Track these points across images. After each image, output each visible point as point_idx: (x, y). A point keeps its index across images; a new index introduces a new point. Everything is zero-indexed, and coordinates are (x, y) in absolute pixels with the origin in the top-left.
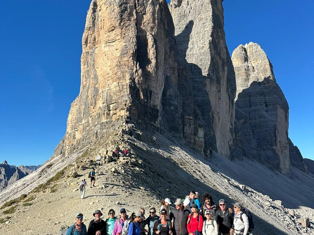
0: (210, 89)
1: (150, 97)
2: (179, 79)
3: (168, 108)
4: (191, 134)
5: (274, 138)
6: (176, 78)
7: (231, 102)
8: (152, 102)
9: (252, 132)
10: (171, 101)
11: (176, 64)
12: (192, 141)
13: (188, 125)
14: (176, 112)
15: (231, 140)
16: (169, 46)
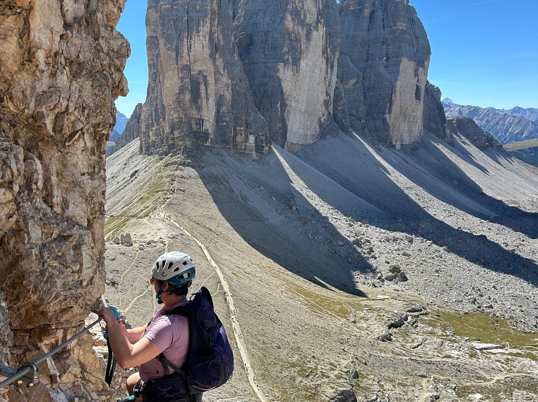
0: (284, 74)
1: (203, 124)
2: (233, 94)
3: (221, 124)
4: (242, 142)
5: (388, 105)
6: (230, 94)
7: (329, 65)
8: (204, 127)
9: (362, 97)
10: (223, 118)
11: (230, 81)
12: (243, 147)
13: (239, 135)
14: (227, 127)
15: (323, 115)
16: (223, 65)
